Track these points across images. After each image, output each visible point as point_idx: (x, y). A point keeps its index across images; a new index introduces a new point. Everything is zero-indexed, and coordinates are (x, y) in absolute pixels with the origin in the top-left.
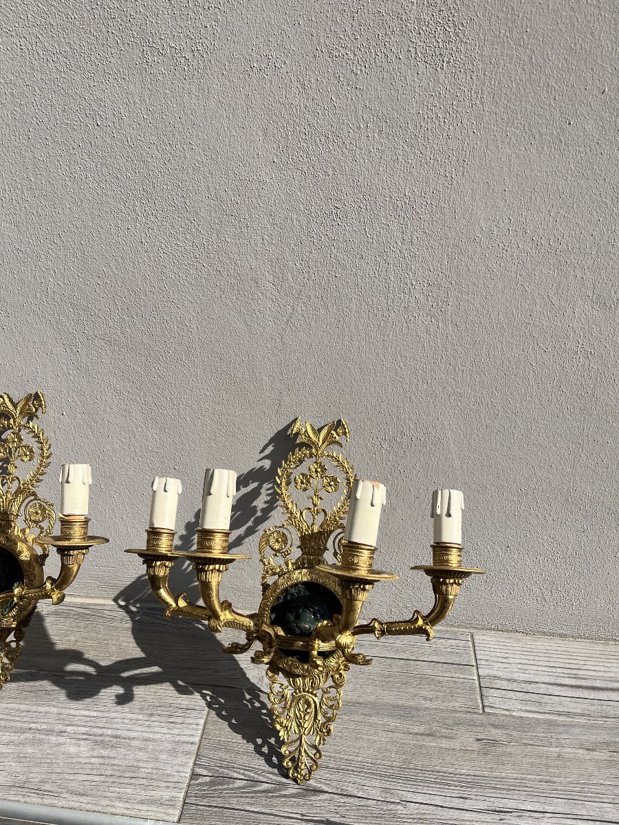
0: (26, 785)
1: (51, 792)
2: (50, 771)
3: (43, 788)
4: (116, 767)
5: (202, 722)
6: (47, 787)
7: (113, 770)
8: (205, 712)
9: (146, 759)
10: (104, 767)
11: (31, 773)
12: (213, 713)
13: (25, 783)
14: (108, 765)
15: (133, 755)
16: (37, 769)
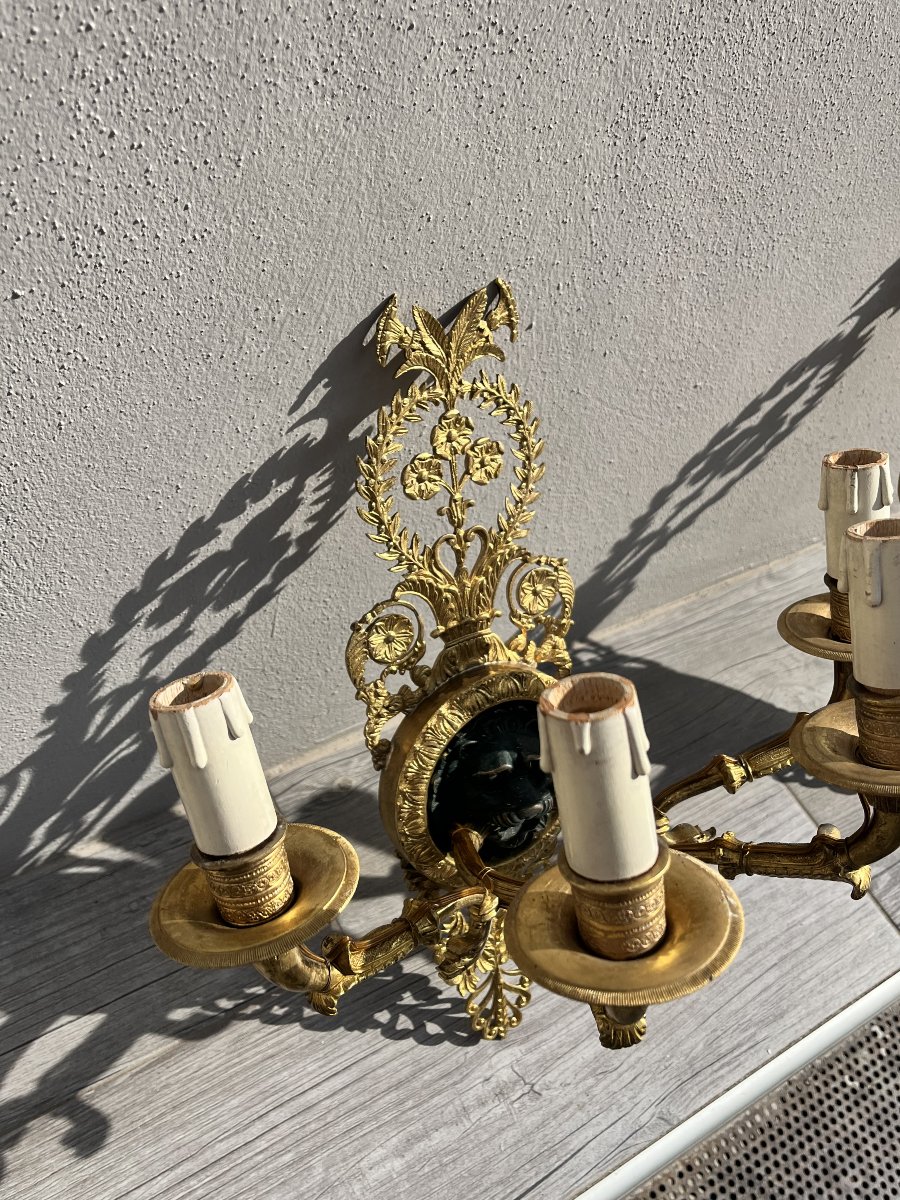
0: (698, 1066)
1: (739, 1045)
2: (700, 1020)
3: (723, 1050)
4: (773, 945)
5: (797, 807)
6: (726, 1045)
7: (773, 951)
8: (786, 792)
9: (794, 905)
10: (759, 955)
11: (678, 1045)
12: (795, 785)
13: (691, 1064)
14: (759, 949)
15: (773, 913)
16: (681, 1033)
